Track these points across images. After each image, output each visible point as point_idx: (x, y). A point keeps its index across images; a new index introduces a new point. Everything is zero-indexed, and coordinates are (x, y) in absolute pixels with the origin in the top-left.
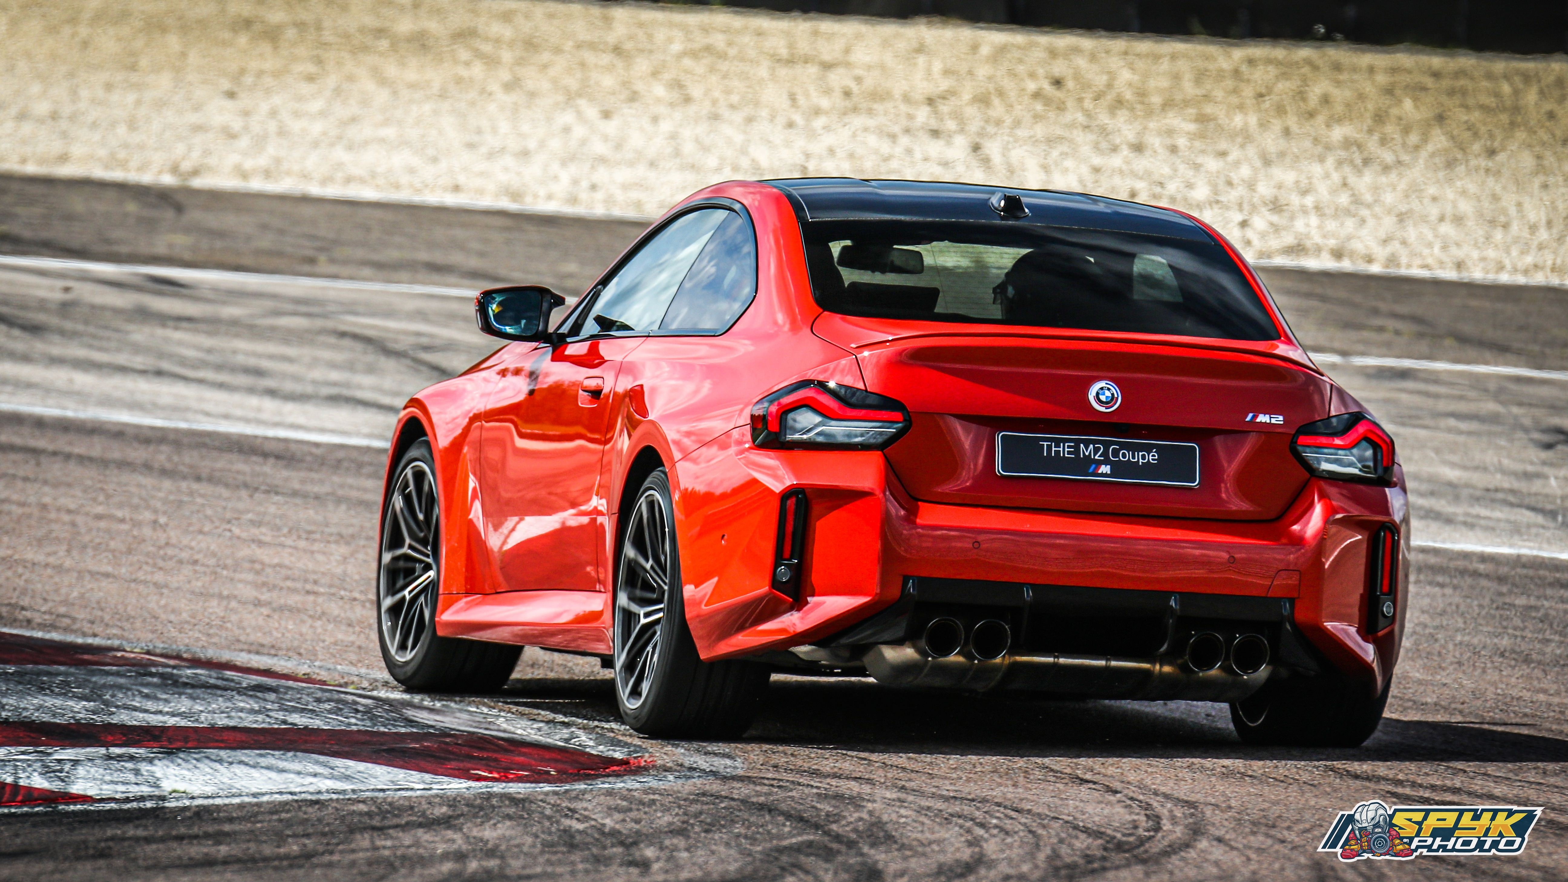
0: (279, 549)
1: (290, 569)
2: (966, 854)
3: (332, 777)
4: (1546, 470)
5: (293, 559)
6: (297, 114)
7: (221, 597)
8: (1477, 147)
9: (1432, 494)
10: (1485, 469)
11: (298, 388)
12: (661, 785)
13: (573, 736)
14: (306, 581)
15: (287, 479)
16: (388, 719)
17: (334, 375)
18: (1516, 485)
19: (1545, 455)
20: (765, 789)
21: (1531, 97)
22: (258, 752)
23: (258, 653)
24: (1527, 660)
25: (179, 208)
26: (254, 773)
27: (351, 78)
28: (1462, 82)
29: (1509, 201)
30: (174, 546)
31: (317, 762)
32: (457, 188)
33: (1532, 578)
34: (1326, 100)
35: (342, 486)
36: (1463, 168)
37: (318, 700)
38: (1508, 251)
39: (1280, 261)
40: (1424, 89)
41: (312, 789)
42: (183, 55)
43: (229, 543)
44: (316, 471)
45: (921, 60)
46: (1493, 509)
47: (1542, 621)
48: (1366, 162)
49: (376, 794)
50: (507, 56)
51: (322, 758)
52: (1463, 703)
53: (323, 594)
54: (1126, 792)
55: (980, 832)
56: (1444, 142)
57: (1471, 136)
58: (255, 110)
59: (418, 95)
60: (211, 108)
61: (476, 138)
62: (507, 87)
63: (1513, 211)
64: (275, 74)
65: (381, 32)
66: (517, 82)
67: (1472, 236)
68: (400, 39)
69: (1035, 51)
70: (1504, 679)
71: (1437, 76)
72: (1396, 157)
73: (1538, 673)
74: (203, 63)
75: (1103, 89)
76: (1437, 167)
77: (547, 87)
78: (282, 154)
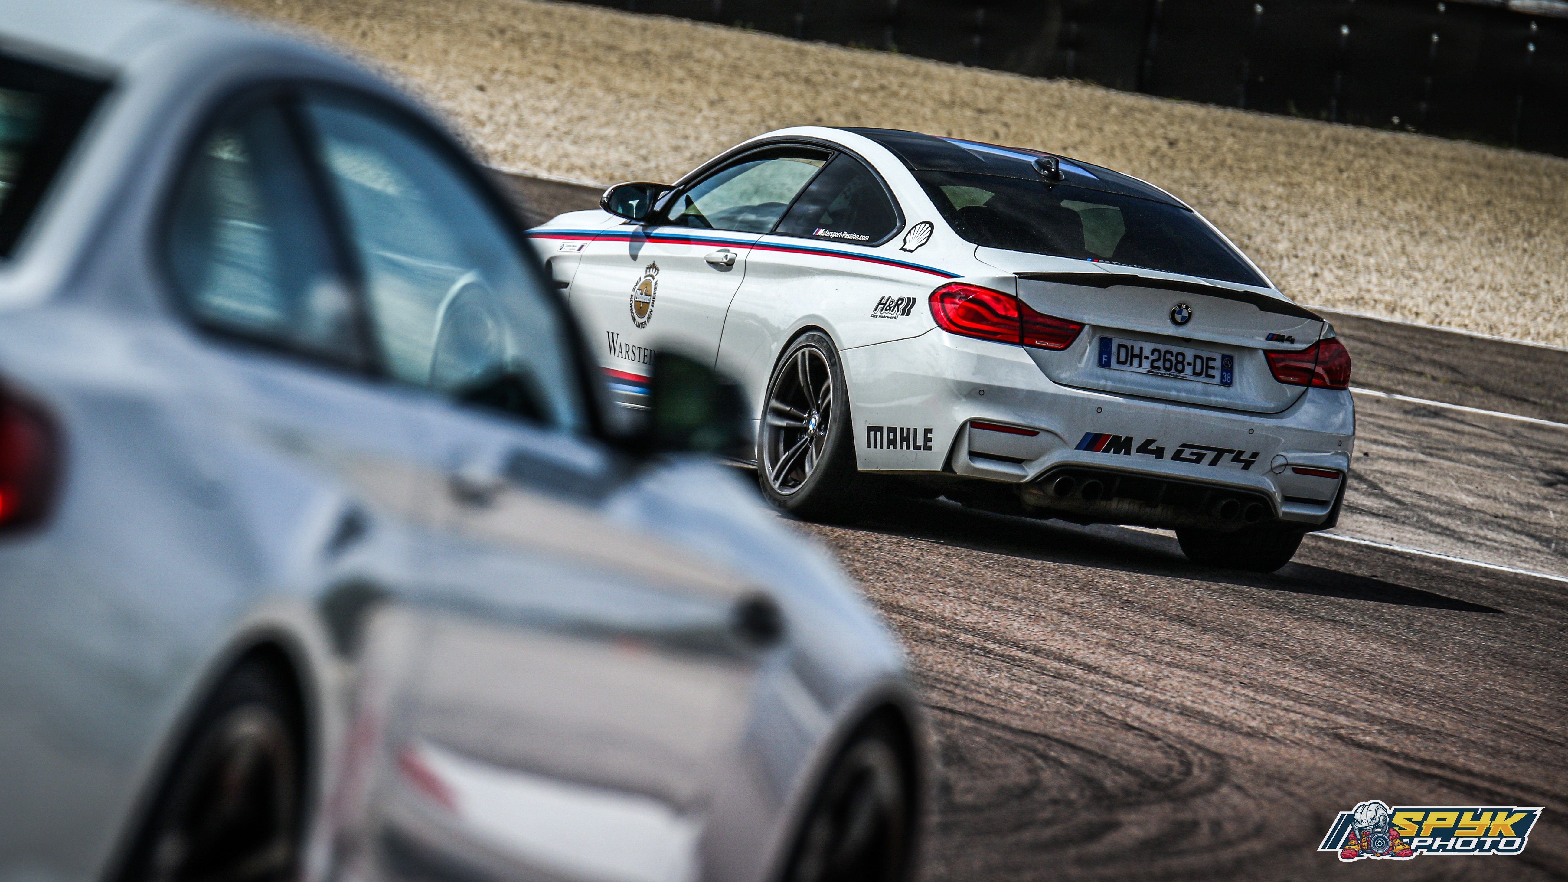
2: (1025, 779)
4: (1546, 504)
6: (535, 110)
8: (1517, 229)
9: (1450, 514)
10: (1495, 499)
18: (1520, 514)
19: (1546, 490)
24: (1513, 663)
27: (583, 85)
28: (1510, 174)
29: (1540, 278)
33: (1525, 593)
34: (1394, 178)
36: (1502, 246)
38: (1535, 319)
39: (1341, 309)
40: (1477, 177)
42: (446, 52)
45: (1061, 114)
46: (1499, 533)
47: (1530, 631)
48: (1423, 234)
50: (715, 77)
52: (1455, 694)
54: (1165, 740)
55: (1039, 762)
56: (1490, 223)
57: (1513, 220)
58: (501, 103)
59: (637, 103)
60: (463, 98)
61: (682, 143)
62: (712, 104)
63: (1543, 286)
64: (521, 75)
65: (611, 48)
66: (721, 100)
67: (1505, 304)
68: (627, 55)
69: (1157, 114)
70: (1493, 676)
71: (1490, 167)
72: (1449, 232)
73: (1521, 674)
74: (461, 59)
75: (1209, 152)
76: (1481, 244)
77: (746, 106)
78: (518, 141)
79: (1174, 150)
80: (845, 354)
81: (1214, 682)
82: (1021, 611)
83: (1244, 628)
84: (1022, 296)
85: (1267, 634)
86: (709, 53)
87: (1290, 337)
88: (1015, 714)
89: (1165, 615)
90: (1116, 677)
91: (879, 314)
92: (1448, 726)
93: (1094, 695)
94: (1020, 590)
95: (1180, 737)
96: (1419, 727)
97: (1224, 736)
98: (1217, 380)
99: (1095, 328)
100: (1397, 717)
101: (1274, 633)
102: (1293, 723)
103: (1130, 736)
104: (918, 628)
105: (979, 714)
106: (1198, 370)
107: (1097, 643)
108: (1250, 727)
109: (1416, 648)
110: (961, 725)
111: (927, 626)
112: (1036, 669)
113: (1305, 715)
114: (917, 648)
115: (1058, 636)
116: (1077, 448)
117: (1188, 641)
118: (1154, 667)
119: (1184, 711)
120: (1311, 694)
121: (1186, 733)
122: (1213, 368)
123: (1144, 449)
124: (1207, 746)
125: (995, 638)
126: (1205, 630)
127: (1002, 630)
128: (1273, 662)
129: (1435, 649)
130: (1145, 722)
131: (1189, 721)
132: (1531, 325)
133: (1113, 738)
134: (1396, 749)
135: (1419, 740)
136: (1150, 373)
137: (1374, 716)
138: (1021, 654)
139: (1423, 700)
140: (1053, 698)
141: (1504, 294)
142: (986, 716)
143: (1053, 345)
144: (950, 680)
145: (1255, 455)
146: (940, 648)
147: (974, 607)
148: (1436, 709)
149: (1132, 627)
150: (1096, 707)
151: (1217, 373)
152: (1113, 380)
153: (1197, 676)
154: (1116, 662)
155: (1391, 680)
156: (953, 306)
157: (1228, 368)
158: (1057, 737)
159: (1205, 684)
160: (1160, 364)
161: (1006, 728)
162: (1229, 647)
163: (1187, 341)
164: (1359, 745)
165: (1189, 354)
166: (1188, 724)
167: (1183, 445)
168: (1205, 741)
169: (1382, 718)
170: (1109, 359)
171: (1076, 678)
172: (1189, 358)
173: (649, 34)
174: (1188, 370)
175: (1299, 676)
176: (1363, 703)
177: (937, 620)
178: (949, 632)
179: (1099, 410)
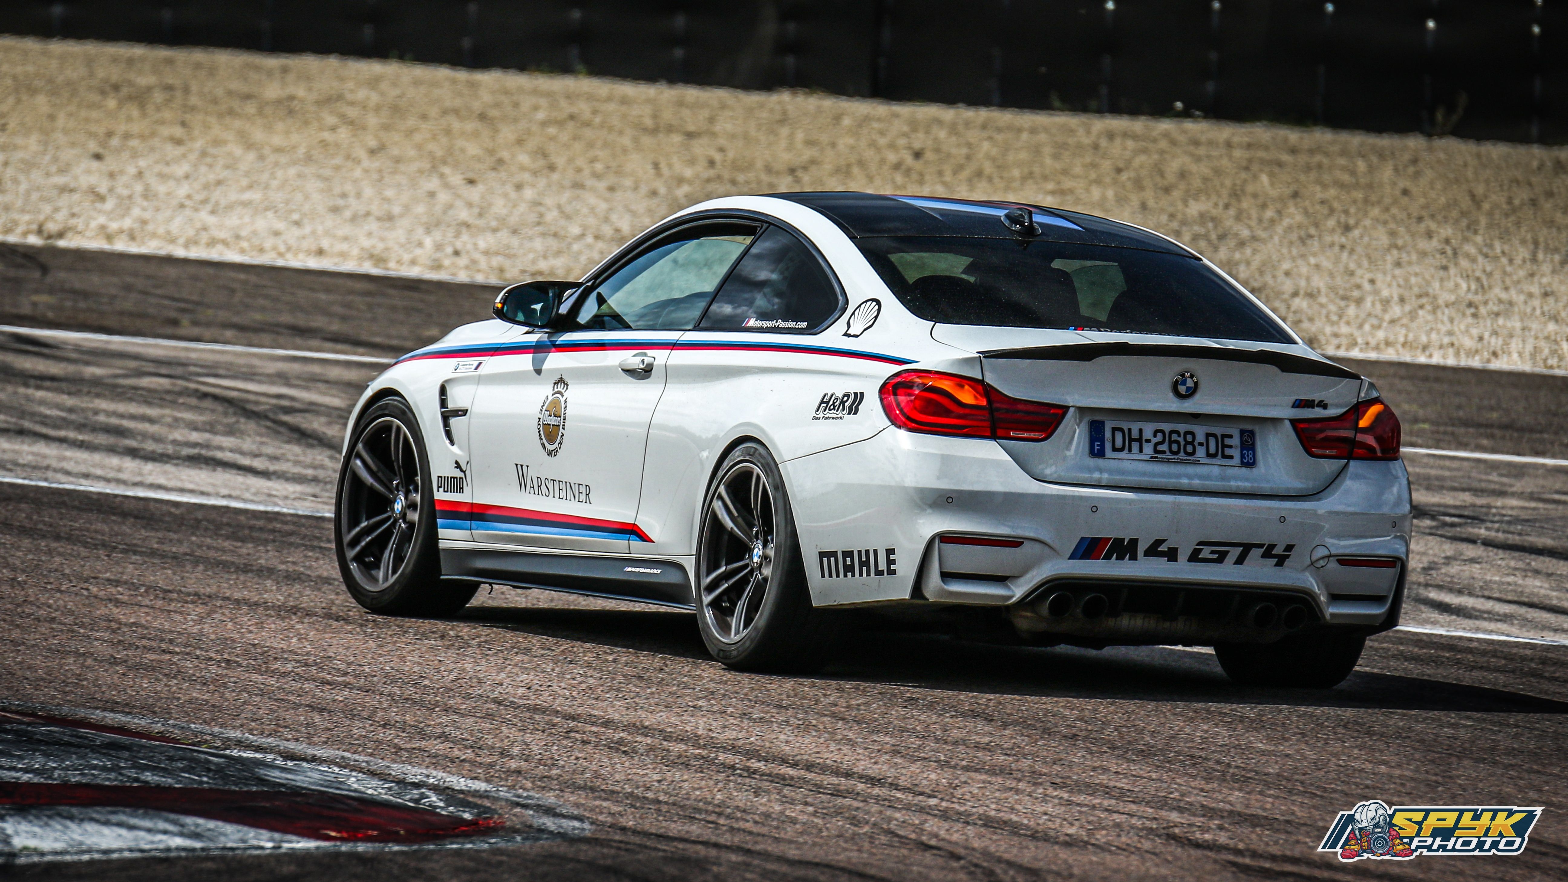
0: (136, 608)
1: (147, 628)
3: (181, 835)
5: (148, 618)
6: (163, 177)
7: (77, 654)
8: (1331, 223)
11: (159, 448)
12: (510, 846)
13: (423, 796)
14: (162, 640)
15: (144, 539)
16: (240, 778)
17: (195, 437)
20: (613, 851)
21: (1387, 173)
22: (109, 809)
23: (112, 711)
24: (1370, 733)
25: (44, 269)
26: (106, 830)
27: (217, 142)
28: (1318, 158)
29: (1363, 276)
30: (31, 603)
31: (167, 820)
32: (320, 252)
33: (1376, 650)
34: (1183, 175)
35: (200, 546)
36: (1316, 243)
37: (171, 759)
38: (1361, 326)
40: (1280, 164)
41: (161, 846)
42: (52, 117)
43: (87, 602)
44: (175, 532)
45: (785, 131)
49: (226, 853)
50: (372, 120)
51: (172, 816)
52: (1304, 775)
53: (178, 654)
54: (969, 858)
56: (1299, 218)
57: (1326, 211)
58: (122, 172)
59: (283, 159)
60: (78, 170)
61: (340, 202)
62: (372, 152)
63: (1367, 286)
64: (142, 137)
65: (248, 97)
66: (382, 147)
67: (1324, 312)
68: (267, 103)
69: (896, 122)
70: (1346, 751)
71: (1293, 151)
72: (1252, 231)
73: (1380, 745)
74: (71, 124)
75: (962, 161)
76: (1291, 243)
77: (412, 153)
78: (147, 215)
79: (921, 161)
80: (786, 468)
81: (1021, 785)
82: (787, 722)
83: (1051, 719)
84: (990, 379)
85: (1078, 723)
86: (362, 94)
87: (1321, 401)
88: (790, 842)
89: (956, 711)
90: (905, 789)
91: (821, 415)
92: (1299, 814)
93: (881, 812)
94: (784, 697)
95: (985, 853)
96: (1266, 818)
97: (1037, 848)
98: (1237, 460)
99: (1082, 410)
100: (1239, 808)
101: (1086, 722)
102: (1118, 825)
103: (928, 858)
104: (668, 750)
105: (749, 846)
106: (1212, 450)
107: (879, 751)
108: (1067, 835)
109: (1254, 725)
110: (730, 861)
111: (678, 748)
112: (811, 787)
113: (1131, 815)
114: (669, 774)
115: (833, 746)
116: (1072, 557)
117: (986, 740)
118: (948, 773)
119: (988, 823)
120: (1136, 789)
121: (992, 849)
122: (1230, 447)
123: (1153, 551)
124: (1019, 861)
125: (760, 755)
126: (1005, 725)
127: (767, 744)
128: (1088, 756)
129: (1276, 725)
130: (943, 840)
131: (995, 833)
132: (1357, 333)
133: (908, 862)
134: (1241, 846)
135: (1267, 832)
136: (1153, 459)
137: (1213, 809)
138: (791, 772)
139: (1267, 785)
140: (834, 820)
141: (1323, 300)
142: (759, 847)
143: (1032, 435)
144: (710, 808)
145: (1289, 548)
146: (696, 771)
147: (732, 720)
148: (1283, 795)
149: (918, 728)
150: (885, 826)
151: (1236, 453)
152: (1110, 471)
153: (1000, 780)
154: (904, 771)
155: (1229, 765)
156: (909, 398)
157: (1248, 444)
158: (842, 865)
159: (1011, 789)
160: (1164, 447)
161: (782, 859)
162: (1036, 741)
163: (1195, 417)
164: (1197, 845)
165: (1200, 432)
166: (995, 837)
167: (1201, 543)
168: (1016, 856)
169: (1221, 810)
170: (1103, 446)
171: (858, 794)
172: (1200, 437)
173: (291, 77)
174: (1201, 452)
175: (1119, 770)
176: (1197, 795)
177: (689, 739)
178: (704, 753)
179: (1094, 509)
